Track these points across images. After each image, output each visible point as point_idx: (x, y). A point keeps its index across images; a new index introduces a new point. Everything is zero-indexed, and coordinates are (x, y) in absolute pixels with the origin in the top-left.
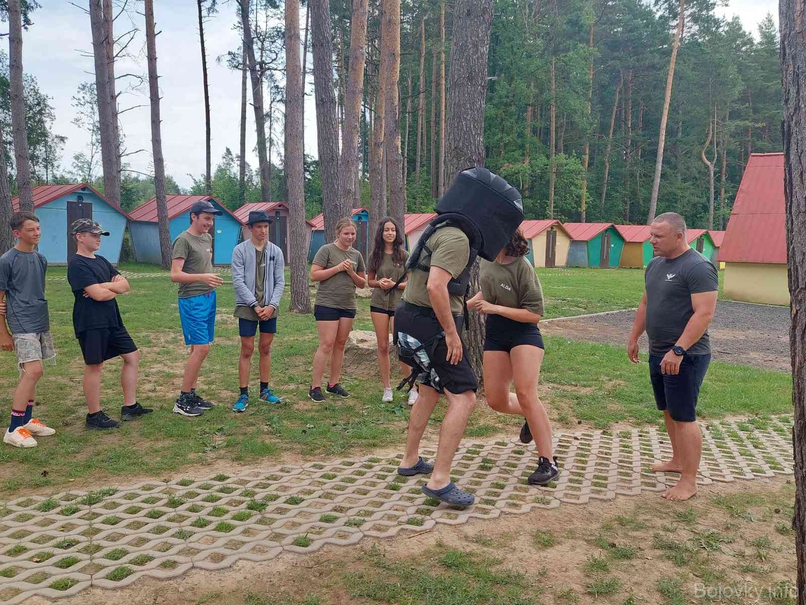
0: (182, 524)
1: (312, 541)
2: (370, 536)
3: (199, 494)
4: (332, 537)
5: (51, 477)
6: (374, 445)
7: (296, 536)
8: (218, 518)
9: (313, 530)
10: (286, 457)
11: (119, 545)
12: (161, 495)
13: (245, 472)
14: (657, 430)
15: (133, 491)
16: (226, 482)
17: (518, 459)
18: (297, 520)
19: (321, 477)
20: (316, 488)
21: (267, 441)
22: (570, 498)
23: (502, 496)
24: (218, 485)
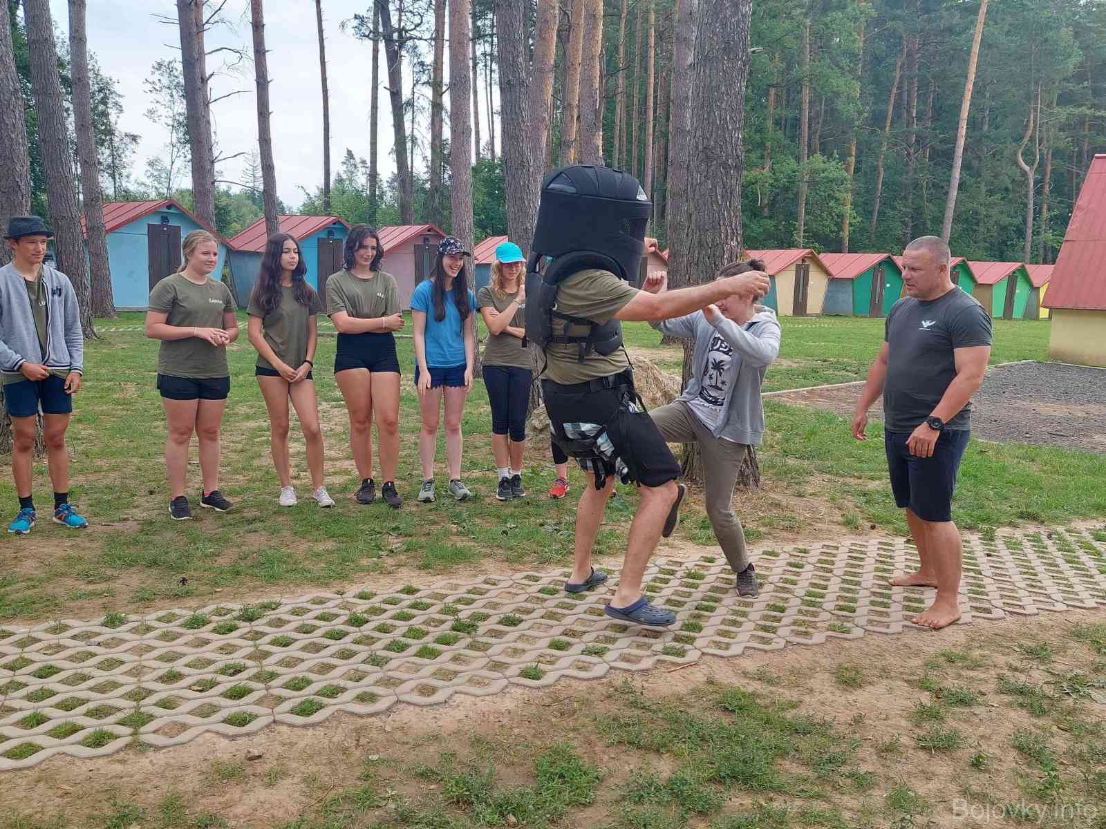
0: (373, 647)
1: (544, 672)
2: (619, 669)
3: (386, 611)
4: (569, 668)
5: (191, 585)
6: (600, 553)
7: (523, 666)
8: (416, 641)
9: (541, 659)
10: (488, 564)
11: (299, 671)
12: (336, 611)
13: (439, 583)
14: (980, 539)
15: (301, 605)
16: (418, 594)
17: (798, 574)
18: (520, 645)
19: (539, 591)
20: (536, 606)
21: (459, 544)
22: (876, 626)
23: (784, 621)
24: (409, 599)
